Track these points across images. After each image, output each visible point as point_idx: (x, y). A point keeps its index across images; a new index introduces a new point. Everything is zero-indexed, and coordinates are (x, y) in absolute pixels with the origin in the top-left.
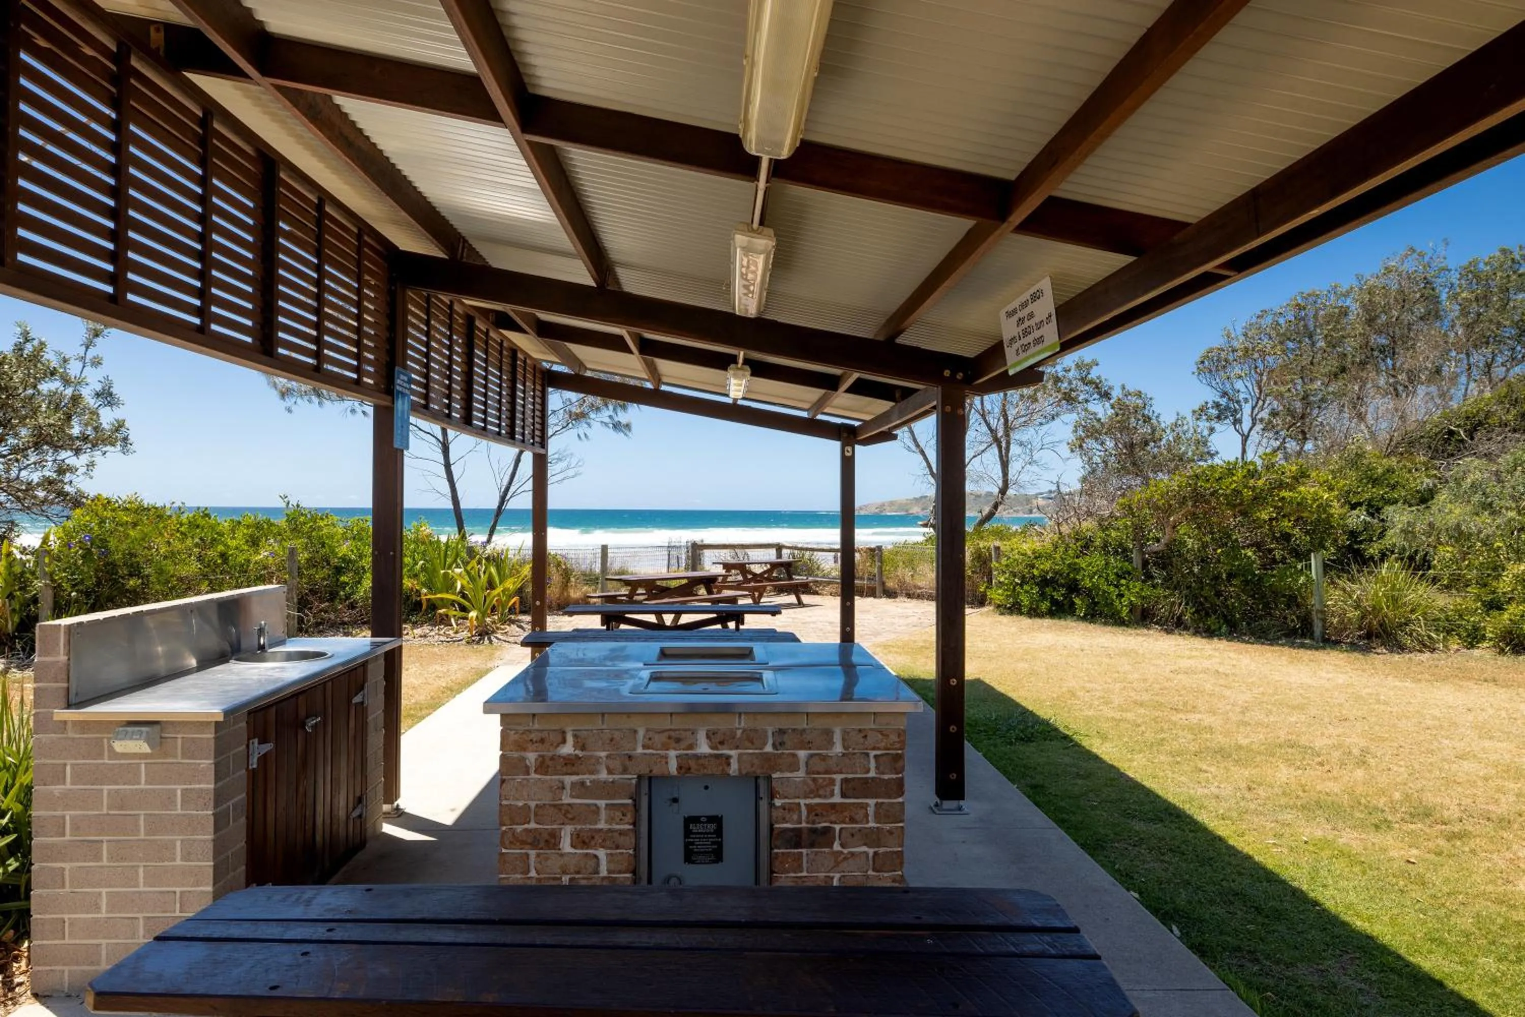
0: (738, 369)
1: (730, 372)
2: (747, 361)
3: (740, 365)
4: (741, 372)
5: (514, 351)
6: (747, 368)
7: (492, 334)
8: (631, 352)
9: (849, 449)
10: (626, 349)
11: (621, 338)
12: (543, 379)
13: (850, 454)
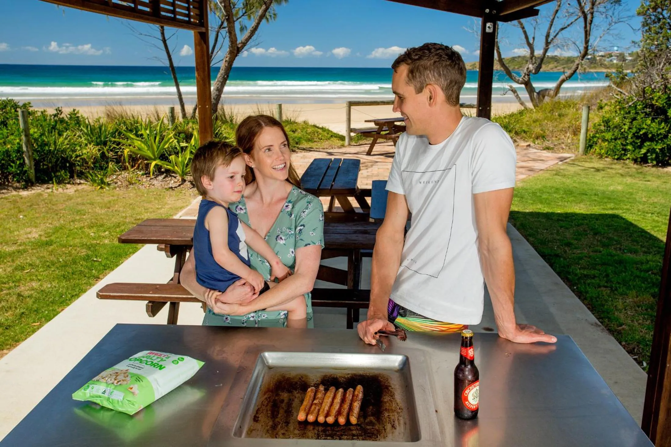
9: (491, 25)
13: (491, 31)
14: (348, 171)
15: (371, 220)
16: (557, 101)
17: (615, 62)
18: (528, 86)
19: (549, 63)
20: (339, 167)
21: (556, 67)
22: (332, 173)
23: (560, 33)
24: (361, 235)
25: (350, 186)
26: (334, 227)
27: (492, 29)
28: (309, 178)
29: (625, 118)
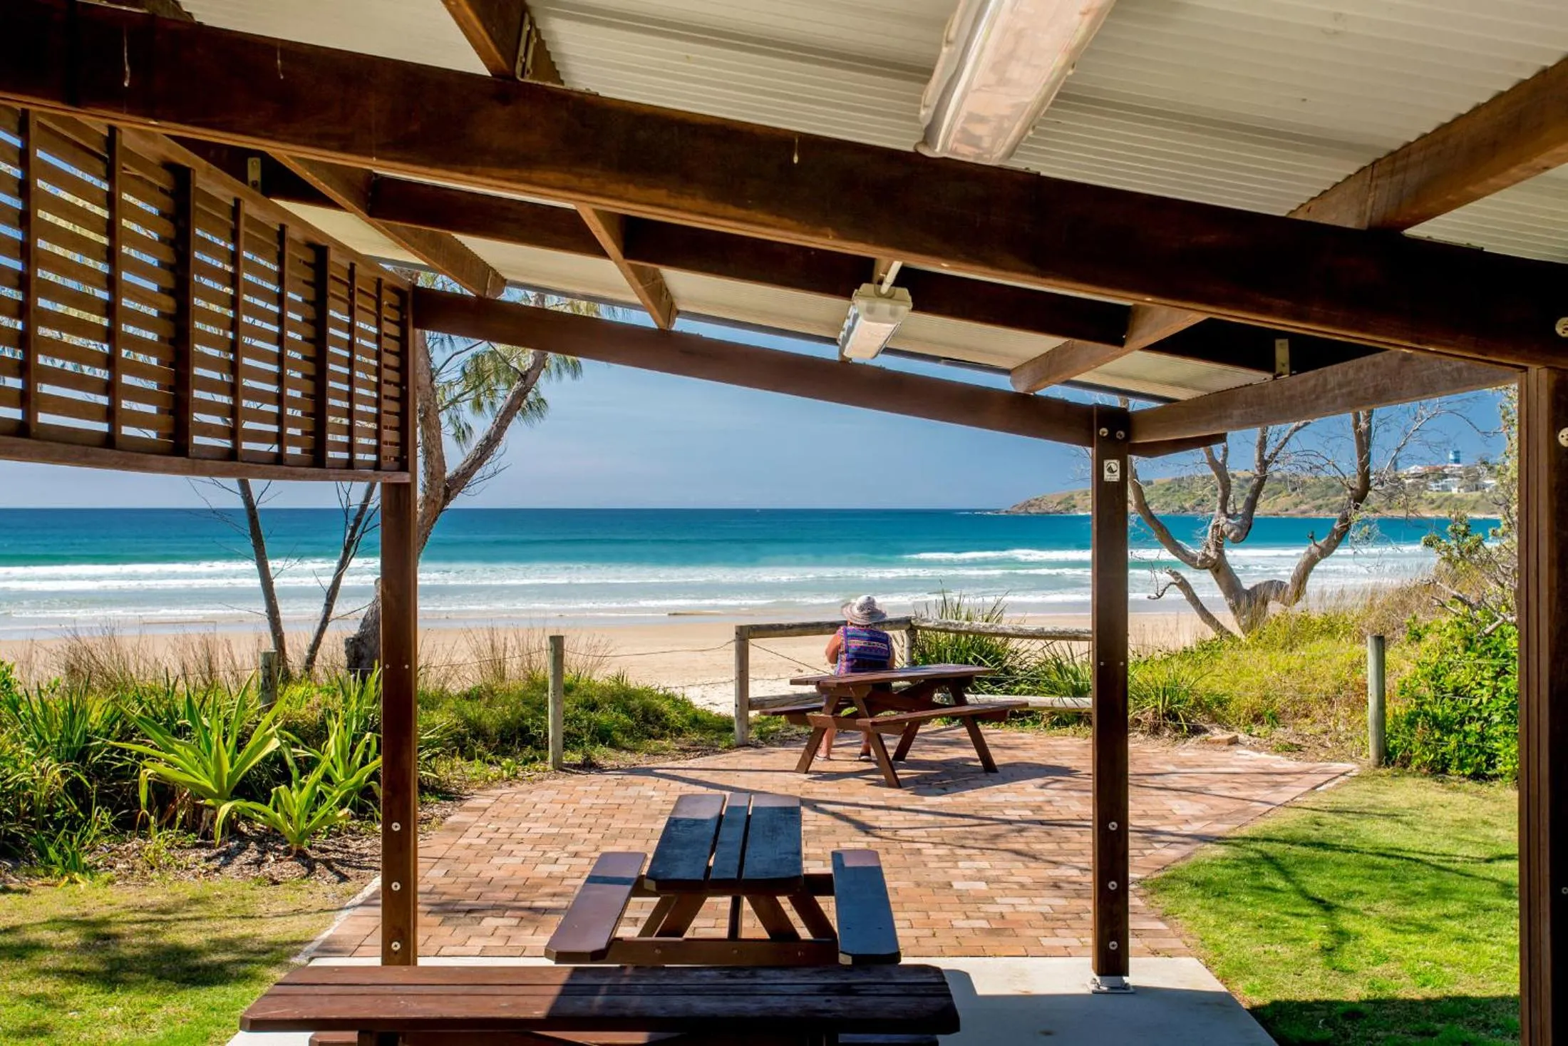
0: (880, 296)
1: (859, 304)
2: (906, 278)
3: (885, 288)
4: (885, 306)
5: (319, 251)
6: (904, 292)
7: (249, 208)
8: (603, 254)
9: (1114, 464)
10: (590, 246)
11: (574, 216)
12: (401, 308)
13: (1116, 477)
14: (774, 830)
15: (845, 960)
16: (1300, 614)
17: (1454, 491)
18: (1221, 572)
19: (1277, 493)
20: (749, 817)
21: (1296, 505)
22: (731, 835)
23: (1292, 440)
24: (837, 998)
25: (785, 872)
26: (768, 978)
27: (1118, 474)
28: (677, 851)
29: (1480, 667)
